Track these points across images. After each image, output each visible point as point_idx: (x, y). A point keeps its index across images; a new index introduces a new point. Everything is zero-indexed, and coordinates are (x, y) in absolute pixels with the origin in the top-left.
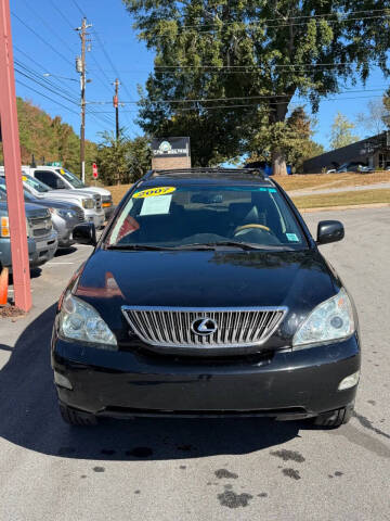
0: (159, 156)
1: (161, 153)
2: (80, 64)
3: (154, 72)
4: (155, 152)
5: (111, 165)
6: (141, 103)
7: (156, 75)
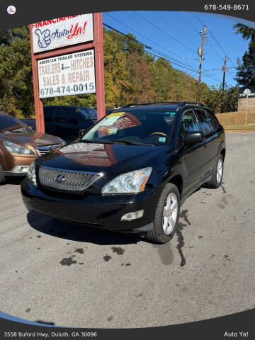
0: (243, 97)
1: (244, 95)
2: (200, 50)
3: (248, 51)
4: (241, 95)
5: (215, 103)
6: (238, 69)
7: (250, 52)
